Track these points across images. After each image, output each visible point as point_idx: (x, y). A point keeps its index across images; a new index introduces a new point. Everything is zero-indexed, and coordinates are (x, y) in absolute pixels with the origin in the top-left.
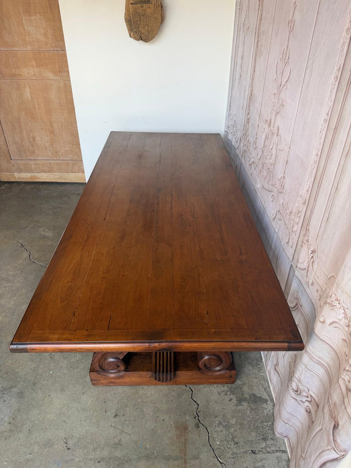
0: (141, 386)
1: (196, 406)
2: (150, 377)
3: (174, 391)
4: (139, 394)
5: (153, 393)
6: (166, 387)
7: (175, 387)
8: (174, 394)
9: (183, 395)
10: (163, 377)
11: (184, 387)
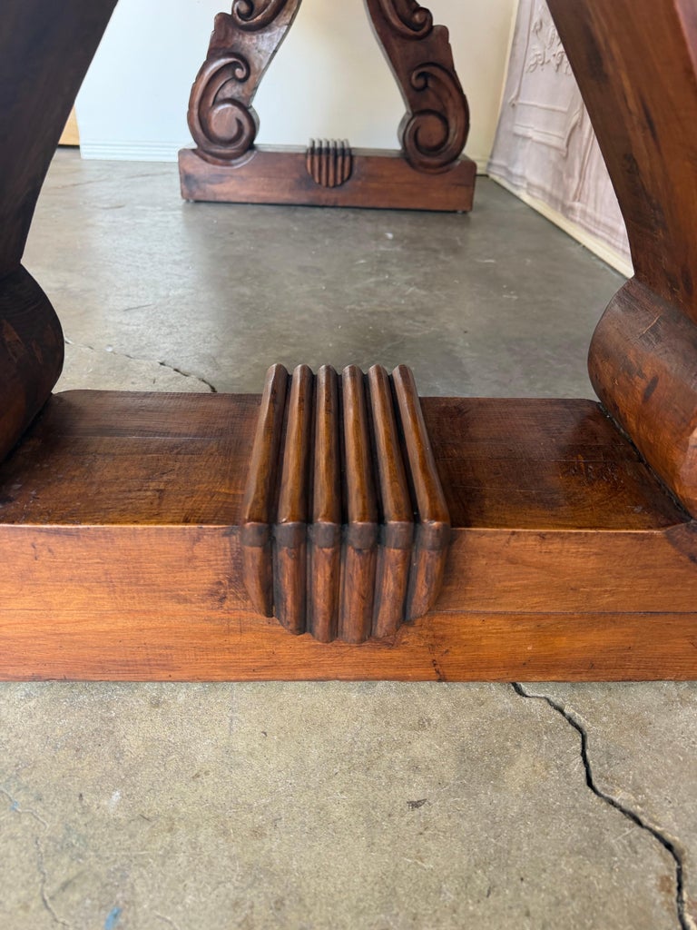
0: (151, 689)
1: (659, 863)
2: (217, 595)
3: (423, 724)
4: (118, 754)
5: (240, 745)
6: (354, 696)
7: (433, 698)
8: (422, 747)
9: (510, 763)
10: (335, 577)
11: (499, 697)
